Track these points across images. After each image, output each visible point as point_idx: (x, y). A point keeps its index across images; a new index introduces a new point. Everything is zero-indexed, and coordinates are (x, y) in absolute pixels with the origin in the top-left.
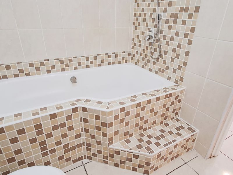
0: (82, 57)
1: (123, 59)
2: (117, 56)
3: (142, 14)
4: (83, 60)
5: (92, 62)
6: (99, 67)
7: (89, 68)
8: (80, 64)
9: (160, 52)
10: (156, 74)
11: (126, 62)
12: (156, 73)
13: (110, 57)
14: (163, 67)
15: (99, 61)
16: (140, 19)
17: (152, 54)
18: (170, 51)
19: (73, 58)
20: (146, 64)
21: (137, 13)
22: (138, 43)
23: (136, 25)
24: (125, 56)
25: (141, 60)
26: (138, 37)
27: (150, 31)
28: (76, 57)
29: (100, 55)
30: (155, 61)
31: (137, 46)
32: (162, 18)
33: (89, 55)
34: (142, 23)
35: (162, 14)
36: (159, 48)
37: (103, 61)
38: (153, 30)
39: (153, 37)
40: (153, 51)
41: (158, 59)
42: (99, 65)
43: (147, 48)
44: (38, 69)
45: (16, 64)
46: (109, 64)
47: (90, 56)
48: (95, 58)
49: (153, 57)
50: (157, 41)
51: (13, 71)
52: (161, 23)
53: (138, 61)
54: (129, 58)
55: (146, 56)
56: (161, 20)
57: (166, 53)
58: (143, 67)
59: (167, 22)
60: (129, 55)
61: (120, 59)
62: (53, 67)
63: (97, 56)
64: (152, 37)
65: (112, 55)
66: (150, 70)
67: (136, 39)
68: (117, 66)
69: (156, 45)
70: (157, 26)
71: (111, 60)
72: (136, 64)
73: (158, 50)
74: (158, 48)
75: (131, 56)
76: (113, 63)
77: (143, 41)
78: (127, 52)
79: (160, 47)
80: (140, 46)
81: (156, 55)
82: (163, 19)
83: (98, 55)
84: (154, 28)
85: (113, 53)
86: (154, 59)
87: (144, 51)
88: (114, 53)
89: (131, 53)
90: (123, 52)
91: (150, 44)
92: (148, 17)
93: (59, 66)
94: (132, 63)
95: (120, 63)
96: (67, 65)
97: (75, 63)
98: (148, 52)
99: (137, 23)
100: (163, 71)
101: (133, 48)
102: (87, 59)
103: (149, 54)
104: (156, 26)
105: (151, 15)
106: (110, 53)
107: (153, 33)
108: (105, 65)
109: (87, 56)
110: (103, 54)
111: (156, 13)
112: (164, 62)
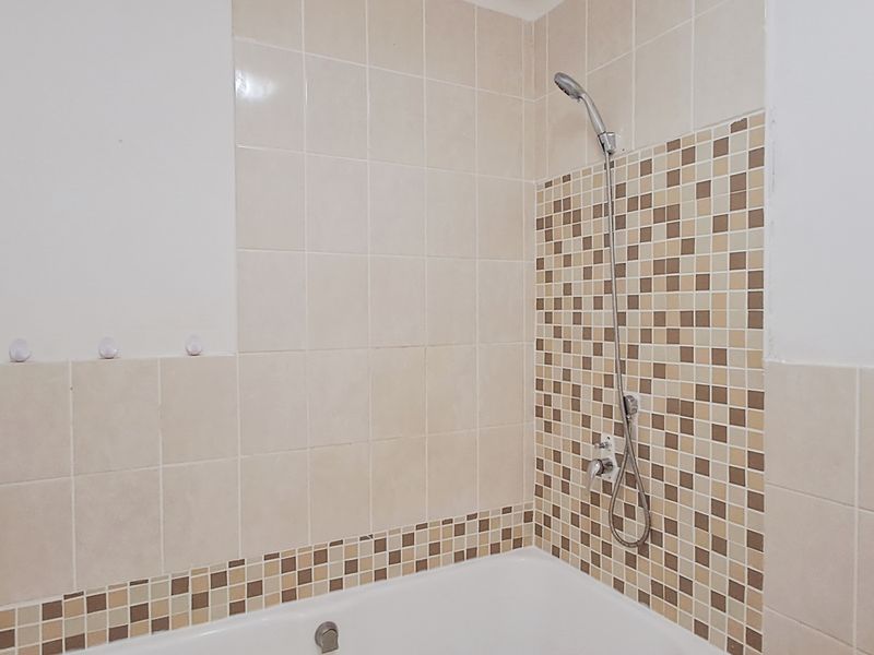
0: (362, 539)
1: (507, 534)
2: (484, 525)
3: (566, 386)
4: (365, 552)
5: (395, 558)
6: (419, 573)
7: (383, 582)
8: (351, 567)
9: (649, 522)
10: (643, 606)
11: (518, 544)
12: (644, 598)
13: (460, 530)
14: (669, 580)
15: (420, 549)
16: (561, 401)
17: (617, 523)
18: (686, 524)
19: (328, 548)
20: (596, 559)
21: (549, 380)
22: (557, 479)
23: (548, 416)
24: (514, 522)
25: (575, 539)
26: (557, 457)
27: (602, 446)
28: (341, 542)
29: (425, 526)
30: (635, 551)
31: (556, 489)
32: (639, 409)
33: (387, 531)
34: (567, 412)
35: (637, 396)
36: (640, 505)
37: (434, 549)
38: (611, 442)
39: (615, 463)
40: (620, 512)
41: (643, 548)
42: (421, 566)
43: (595, 499)
44: (200, 601)
45: (129, 587)
46: (459, 557)
47: (390, 533)
48: (408, 540)
49: (624, 535)
50: (632, 480)
51: (108, 618)
52: (635, 423)
53: (565, 542)
54: (527, 530)
55: (596, 529)
56: (637, 414)
57: (672, 526)
58: (585, 568)
59: (658, 422)
60: (528, 517)
61: (494, 535)
62: (255, 589)
63: (415, 532)
64: (610, 465)
65: (466, 522)
66: (619, 585)
67: (549, 463)
68: (484, 562)
69: (630, 495)
70: (623, 431)
71: (463, 543)
72: (556, 552)
73: (639, 511)
74: (637, 506)
75: (534, 522)
76: (472, 553)
77: (577, 473)
78: (520, 508)
79: (645, 501)
80: (565, 488)
81: (634, 529)
82: (641, 413)
83: (418, 527)
84: (613, 437)
85: (469, 517)
86: (629, 545)
87: (585, 509)
88: (475, 516)
89: (534, 509)
90: (507, 510)
91: (607, 486)
92: (586, 399)
93: (276, 582)
94: (540, 547)
95: (495, 549)
96: (305, 577)
97: (334, 566)
98: (602, 516)
99: (548, 411)
100: (671, 597)
101: (539, 492)
102: (380, 545)
103: (604, 524)
104: (620, 430)
105: (597, 395)
106: (459, 517)
107: (613, 451)
108: (444, 564)
109: (377, 533)
110: (437, 524)
111: (615, 389)
112: (671, 561)
